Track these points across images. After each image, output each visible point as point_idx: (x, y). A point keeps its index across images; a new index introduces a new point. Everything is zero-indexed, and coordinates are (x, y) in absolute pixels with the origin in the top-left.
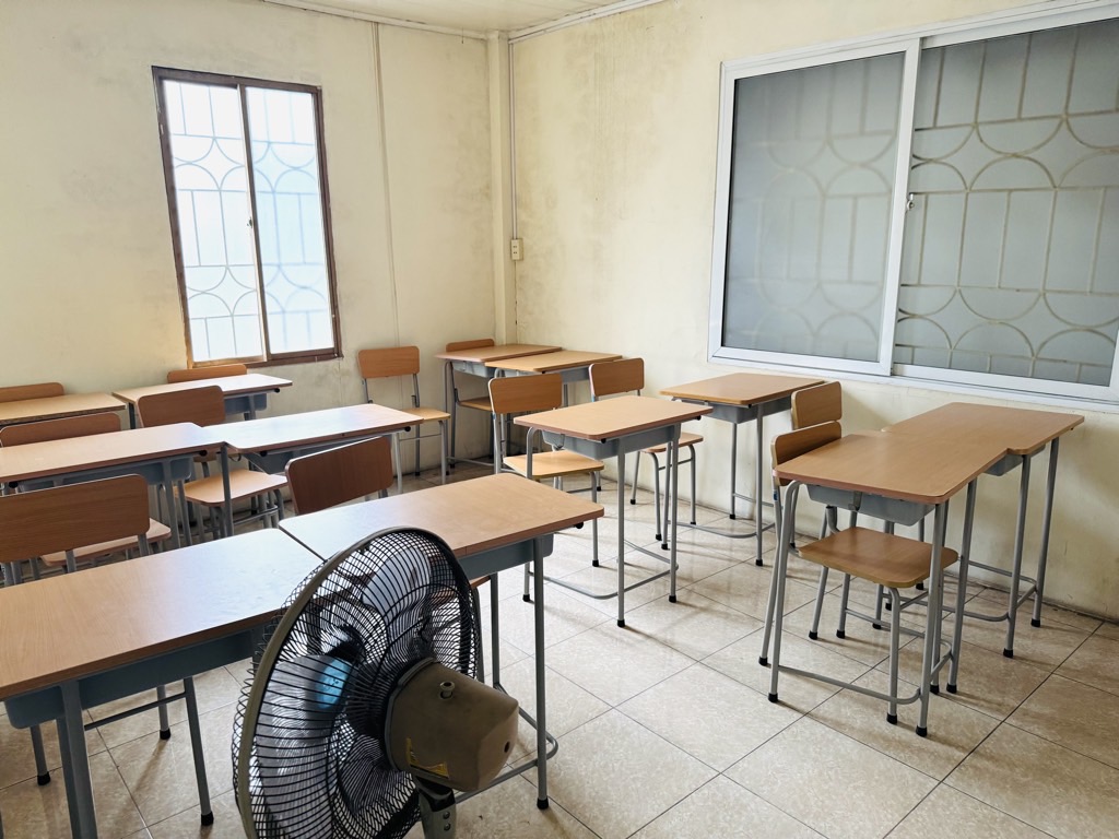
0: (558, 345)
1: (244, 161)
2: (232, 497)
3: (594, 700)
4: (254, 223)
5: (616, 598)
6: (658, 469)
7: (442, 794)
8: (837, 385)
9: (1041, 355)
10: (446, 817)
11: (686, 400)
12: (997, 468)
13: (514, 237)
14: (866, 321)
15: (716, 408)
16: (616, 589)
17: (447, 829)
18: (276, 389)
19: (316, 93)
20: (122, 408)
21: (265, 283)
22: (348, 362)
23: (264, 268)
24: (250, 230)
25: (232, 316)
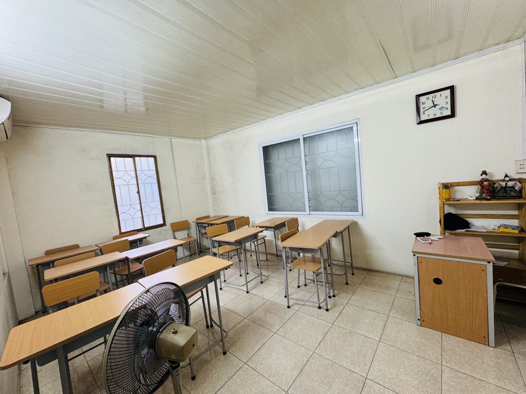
0: (227, 215)
1: (135, 176)
2: (131, 272)
3: (240, 317)
4: (138, 192)
5: (245, 286)
6: (255, 246)
7: (175, 364)
8: (297, 218)
9: (343, 205)
10: (177, 371)
11: (260, 227)
12: (335, 236)
13: (213, 188)
14: (302, 202)
15: (267, 228)
16: (245, 283)
17: (178, 375)
18: (145, 238)
19: (155, 157)
20: (97, 249)
21: (143, 208)
22: (168, 227)
23: (142, 204)
24: (137, 194)
25: (133, 218)
